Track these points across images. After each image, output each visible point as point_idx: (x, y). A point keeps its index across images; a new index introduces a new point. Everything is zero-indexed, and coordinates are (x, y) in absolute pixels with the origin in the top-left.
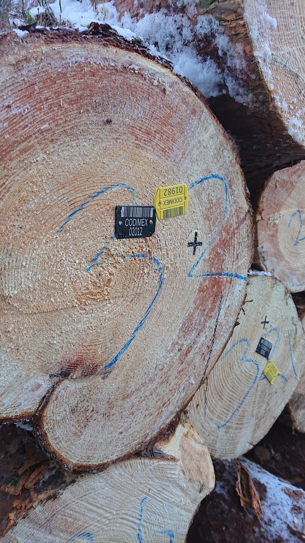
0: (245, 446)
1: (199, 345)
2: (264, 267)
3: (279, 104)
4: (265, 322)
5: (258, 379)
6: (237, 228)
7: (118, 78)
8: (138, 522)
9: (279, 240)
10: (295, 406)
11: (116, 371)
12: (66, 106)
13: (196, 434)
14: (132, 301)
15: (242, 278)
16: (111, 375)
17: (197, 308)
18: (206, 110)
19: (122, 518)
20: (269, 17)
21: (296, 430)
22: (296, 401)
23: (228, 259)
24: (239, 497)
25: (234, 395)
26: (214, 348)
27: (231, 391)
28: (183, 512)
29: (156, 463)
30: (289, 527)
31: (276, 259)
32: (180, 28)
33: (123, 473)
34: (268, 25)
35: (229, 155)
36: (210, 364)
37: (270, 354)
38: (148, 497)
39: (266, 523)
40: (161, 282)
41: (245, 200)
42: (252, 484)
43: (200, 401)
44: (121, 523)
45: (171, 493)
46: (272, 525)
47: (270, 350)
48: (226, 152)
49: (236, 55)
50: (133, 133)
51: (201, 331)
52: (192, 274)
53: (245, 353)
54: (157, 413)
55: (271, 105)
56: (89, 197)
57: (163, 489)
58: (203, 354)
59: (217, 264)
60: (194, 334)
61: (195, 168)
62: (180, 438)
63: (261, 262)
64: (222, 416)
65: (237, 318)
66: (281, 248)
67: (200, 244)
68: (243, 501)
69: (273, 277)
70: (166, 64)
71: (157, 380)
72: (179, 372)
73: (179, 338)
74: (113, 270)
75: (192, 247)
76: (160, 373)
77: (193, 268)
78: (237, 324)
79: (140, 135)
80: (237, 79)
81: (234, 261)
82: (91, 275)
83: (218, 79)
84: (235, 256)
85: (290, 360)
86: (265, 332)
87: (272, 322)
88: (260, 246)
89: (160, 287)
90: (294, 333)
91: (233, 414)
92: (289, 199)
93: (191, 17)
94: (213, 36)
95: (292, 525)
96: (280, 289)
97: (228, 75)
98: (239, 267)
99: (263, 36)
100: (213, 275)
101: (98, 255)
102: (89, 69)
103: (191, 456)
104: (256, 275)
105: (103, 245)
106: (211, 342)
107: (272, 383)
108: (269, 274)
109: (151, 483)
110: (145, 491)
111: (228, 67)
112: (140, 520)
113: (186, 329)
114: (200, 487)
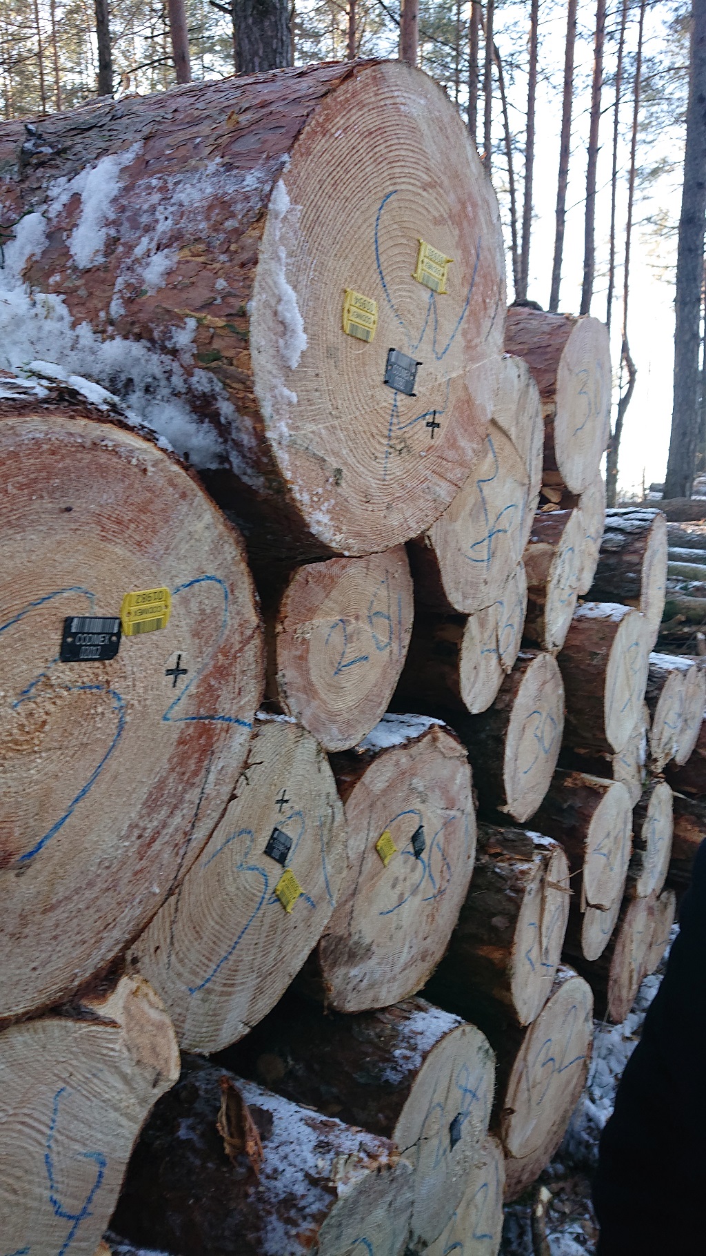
0: (236, 1029)
1: (170, 830)
2: (285, 707)
3: (298, 496)
4: (283, 801)
5: (265, 902)
6: (241, 650)
7: (86, 456)
8: (48, 1132)
9: (311, 665)
10: (329, 961)
11: (37, 866)
12: (15, 491)
13: (151, 994)
14: (74, 755)
15: (245, 724)
16: (30, 872)
17: (172, 770)
18: (200, 494)
19: (23, 1123)
20: (286, 392)
21: (330, 1006)
22: (332, 952)
23: (225, 694)
24: (222, 1139)
25: (222, 930)
26: (194, 837)
27: (217, 923)
28: (124, 1121)
29: (84, 1028)
30: (307, 1175)
31: (305, 696)
32: (169, 374)
33: (30, 1042)
34: (286, 401)
35: (231, 550)
36: (186, 863)
37: (288, 858)
38: (68, 1087)
39: (268, 1177)
40: (121, 727)
41: (253, 611)
42: (247, 1112)
43: (162, 941)
44: (20, 1131)
45: (106, 1083)
46: (279, 1177)
47: (289, 849)
48: (226, 546)
49: (243, 429)
50: (99, 523)
51: (176, 807)
52: (169, 716)
53: (247, 854)
54: (93, 941)
55: (287, 497)
56: (31, 604)
57: (94, 1075)
58: (177, 845)
59: (208, 701)
60: (164, 812)
61: (183, 567)
62: (124, 996)
63: (281, 699)
64: (198, 970)
65: (235, 789)
66: (313, 679)
67: (185, 671)
68: (229, 1144)
69: (299, 726)
70: (149, 437)
71: (100, 885)
72: (136, 874)
73: (141, 817)
74: (51, 708)
75: (172, 677)
76: (105, 872)
77: (171, 707)
78: (233, 797)
79: (108, 524)
80: (244, 457)
81: (233, 699)
82: (18, 714)
83: (219, 449)
84: (237, 690)
85: (321, 869)
86: (281, 818)
87: (294, 802)
88: (280, 674)
89: (119, 735)
90: (329, 821)
91: (218, 966)
92: (327, 601)
93: (184, 364)
94: (214, 397)
95: (313, 1172)
96: (310, 745)
97: (232, 448)
98: (241, 708)
99: (278, 413)
100: (201, 718)
101: (32, 685)
102: (48, 447)
103: (142, 1026)
104: (272, 721)
105: (41, 671)
106: (190, 825)
107: (289, 909)
108: (293, 720)
109: (74, 1062)
110: (63, 1076)
111: (233, 440)
112: (52, 1128)
113: (152, 804)
114: (154, 1077)
